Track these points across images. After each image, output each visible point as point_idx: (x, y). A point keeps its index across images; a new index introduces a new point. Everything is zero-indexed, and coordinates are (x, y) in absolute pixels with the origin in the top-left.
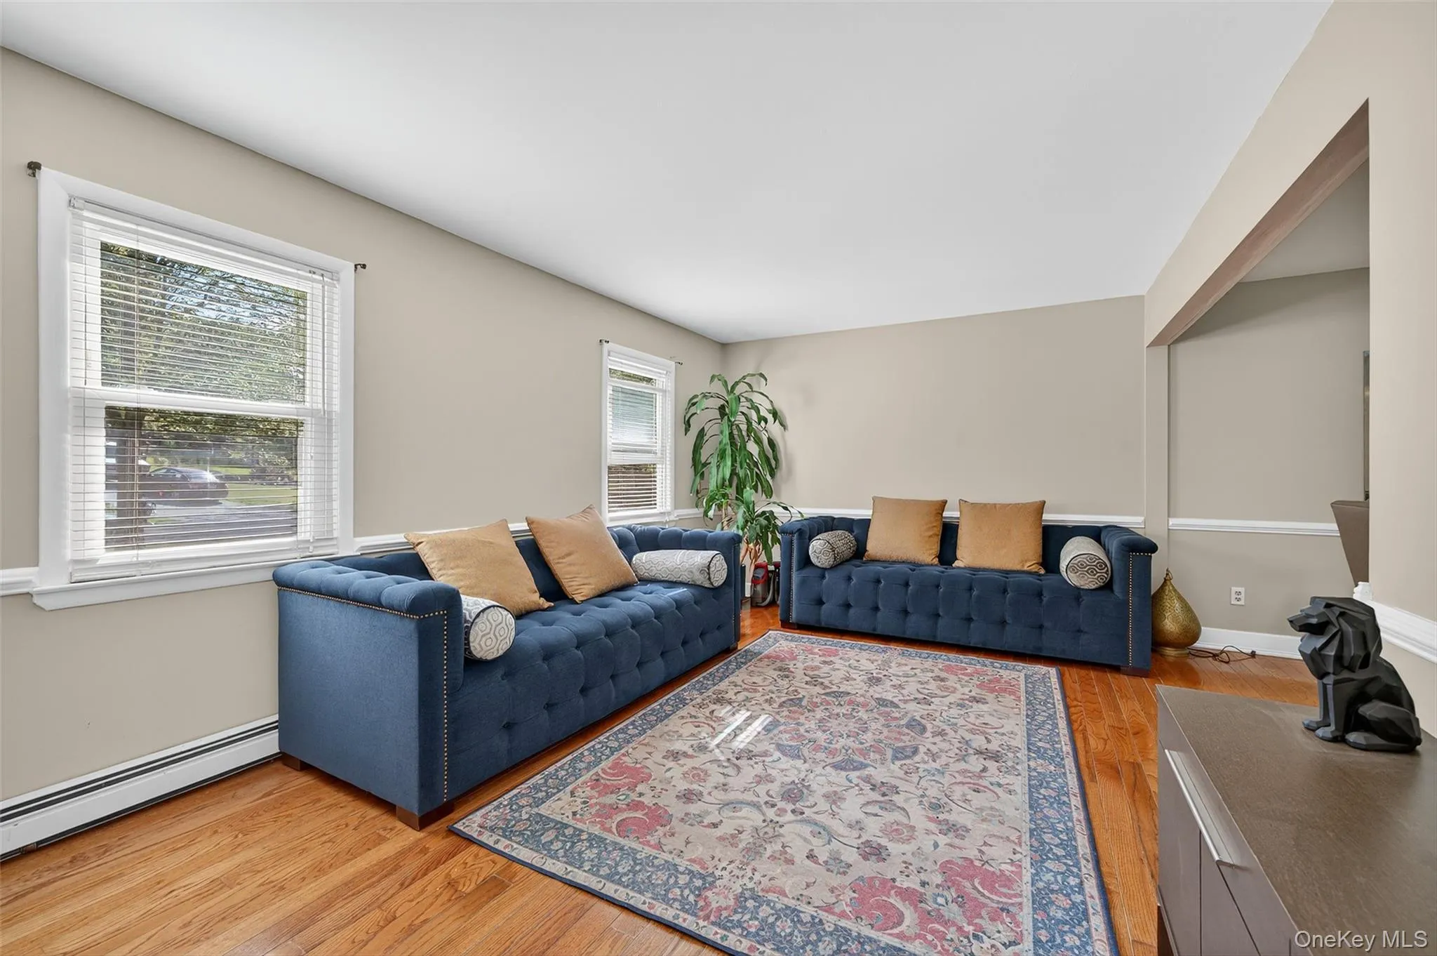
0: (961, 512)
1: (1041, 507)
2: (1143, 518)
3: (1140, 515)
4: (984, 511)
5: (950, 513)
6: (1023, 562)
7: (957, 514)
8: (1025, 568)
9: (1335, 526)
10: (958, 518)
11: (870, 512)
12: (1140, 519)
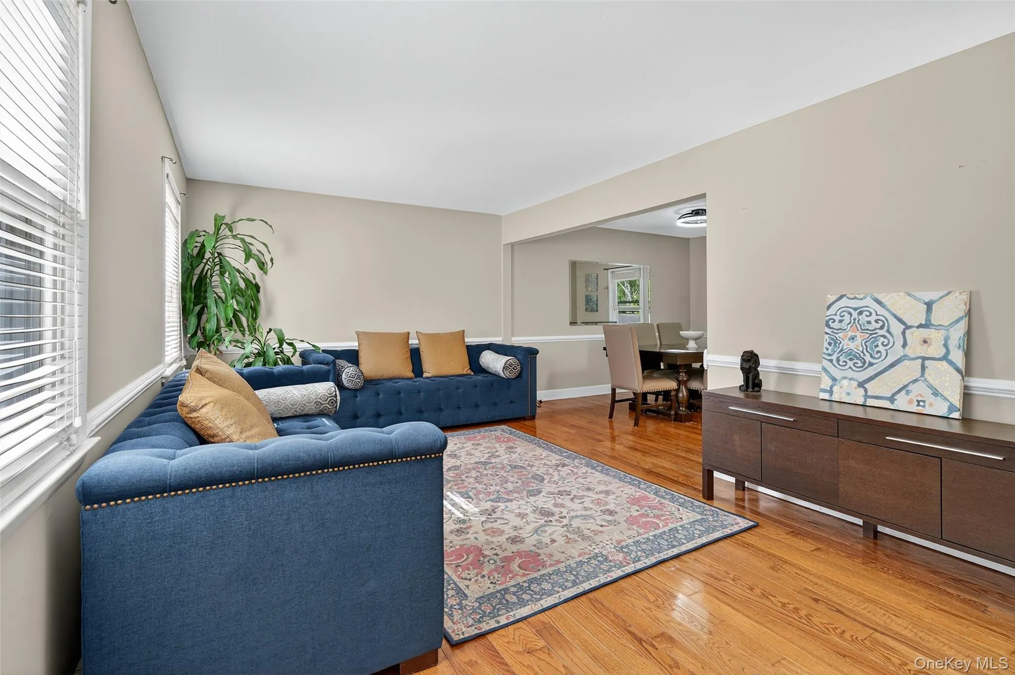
0: (419, 340)
1: (462, 334)
2: (502, 338)
3: (500, 336)
4: (434, 338)
5: (413, 341)
6: (463, 369)
7: (417, 342)
8: (465, 373)
9: (603, 336)
10: (418, 344)
11: (356, 344)
12: (501, 339)
